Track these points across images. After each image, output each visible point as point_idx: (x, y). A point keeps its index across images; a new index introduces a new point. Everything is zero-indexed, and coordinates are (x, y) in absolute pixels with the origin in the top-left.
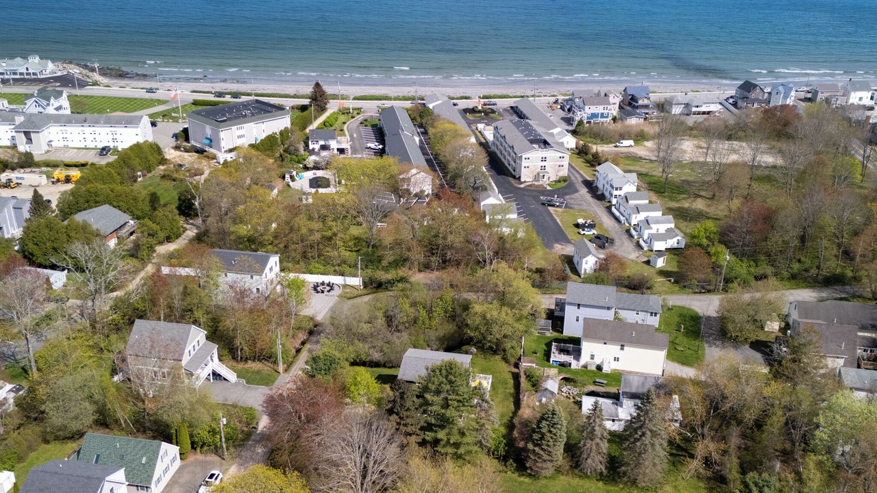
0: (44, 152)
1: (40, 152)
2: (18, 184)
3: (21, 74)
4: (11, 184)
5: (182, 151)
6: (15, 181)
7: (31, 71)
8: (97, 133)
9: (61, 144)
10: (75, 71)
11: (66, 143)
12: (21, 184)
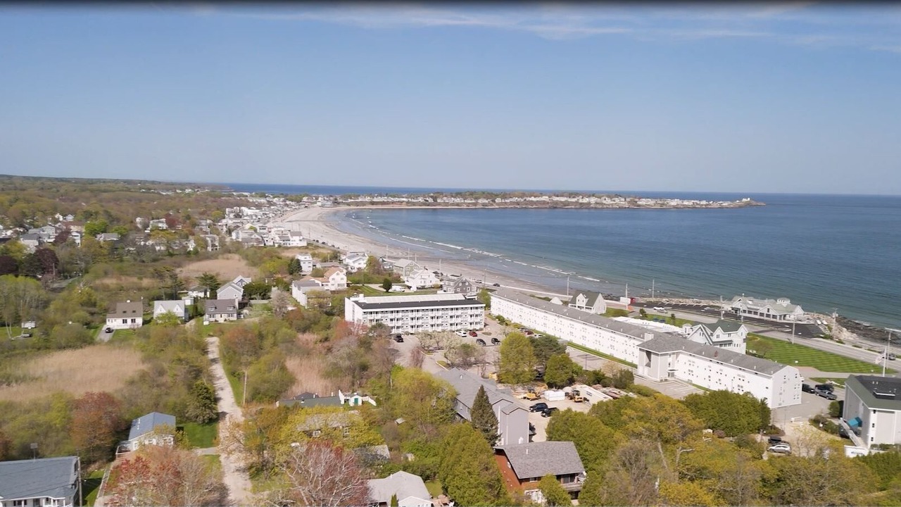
0: (659, 380)
1: (655, 379)
2: (585, 399)
3: (762, 314)
4: (577, 397)
5: (820, 428)
6: (583, 395)
7: (771, 313)
8: (724, 373)
9: (686, 377)
10: (823, 321)
11: (690, 378)
12: (588, 401)
